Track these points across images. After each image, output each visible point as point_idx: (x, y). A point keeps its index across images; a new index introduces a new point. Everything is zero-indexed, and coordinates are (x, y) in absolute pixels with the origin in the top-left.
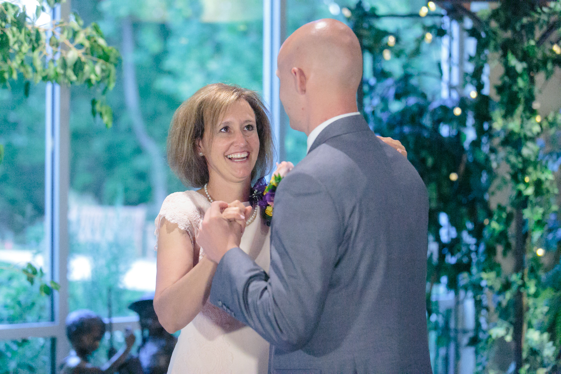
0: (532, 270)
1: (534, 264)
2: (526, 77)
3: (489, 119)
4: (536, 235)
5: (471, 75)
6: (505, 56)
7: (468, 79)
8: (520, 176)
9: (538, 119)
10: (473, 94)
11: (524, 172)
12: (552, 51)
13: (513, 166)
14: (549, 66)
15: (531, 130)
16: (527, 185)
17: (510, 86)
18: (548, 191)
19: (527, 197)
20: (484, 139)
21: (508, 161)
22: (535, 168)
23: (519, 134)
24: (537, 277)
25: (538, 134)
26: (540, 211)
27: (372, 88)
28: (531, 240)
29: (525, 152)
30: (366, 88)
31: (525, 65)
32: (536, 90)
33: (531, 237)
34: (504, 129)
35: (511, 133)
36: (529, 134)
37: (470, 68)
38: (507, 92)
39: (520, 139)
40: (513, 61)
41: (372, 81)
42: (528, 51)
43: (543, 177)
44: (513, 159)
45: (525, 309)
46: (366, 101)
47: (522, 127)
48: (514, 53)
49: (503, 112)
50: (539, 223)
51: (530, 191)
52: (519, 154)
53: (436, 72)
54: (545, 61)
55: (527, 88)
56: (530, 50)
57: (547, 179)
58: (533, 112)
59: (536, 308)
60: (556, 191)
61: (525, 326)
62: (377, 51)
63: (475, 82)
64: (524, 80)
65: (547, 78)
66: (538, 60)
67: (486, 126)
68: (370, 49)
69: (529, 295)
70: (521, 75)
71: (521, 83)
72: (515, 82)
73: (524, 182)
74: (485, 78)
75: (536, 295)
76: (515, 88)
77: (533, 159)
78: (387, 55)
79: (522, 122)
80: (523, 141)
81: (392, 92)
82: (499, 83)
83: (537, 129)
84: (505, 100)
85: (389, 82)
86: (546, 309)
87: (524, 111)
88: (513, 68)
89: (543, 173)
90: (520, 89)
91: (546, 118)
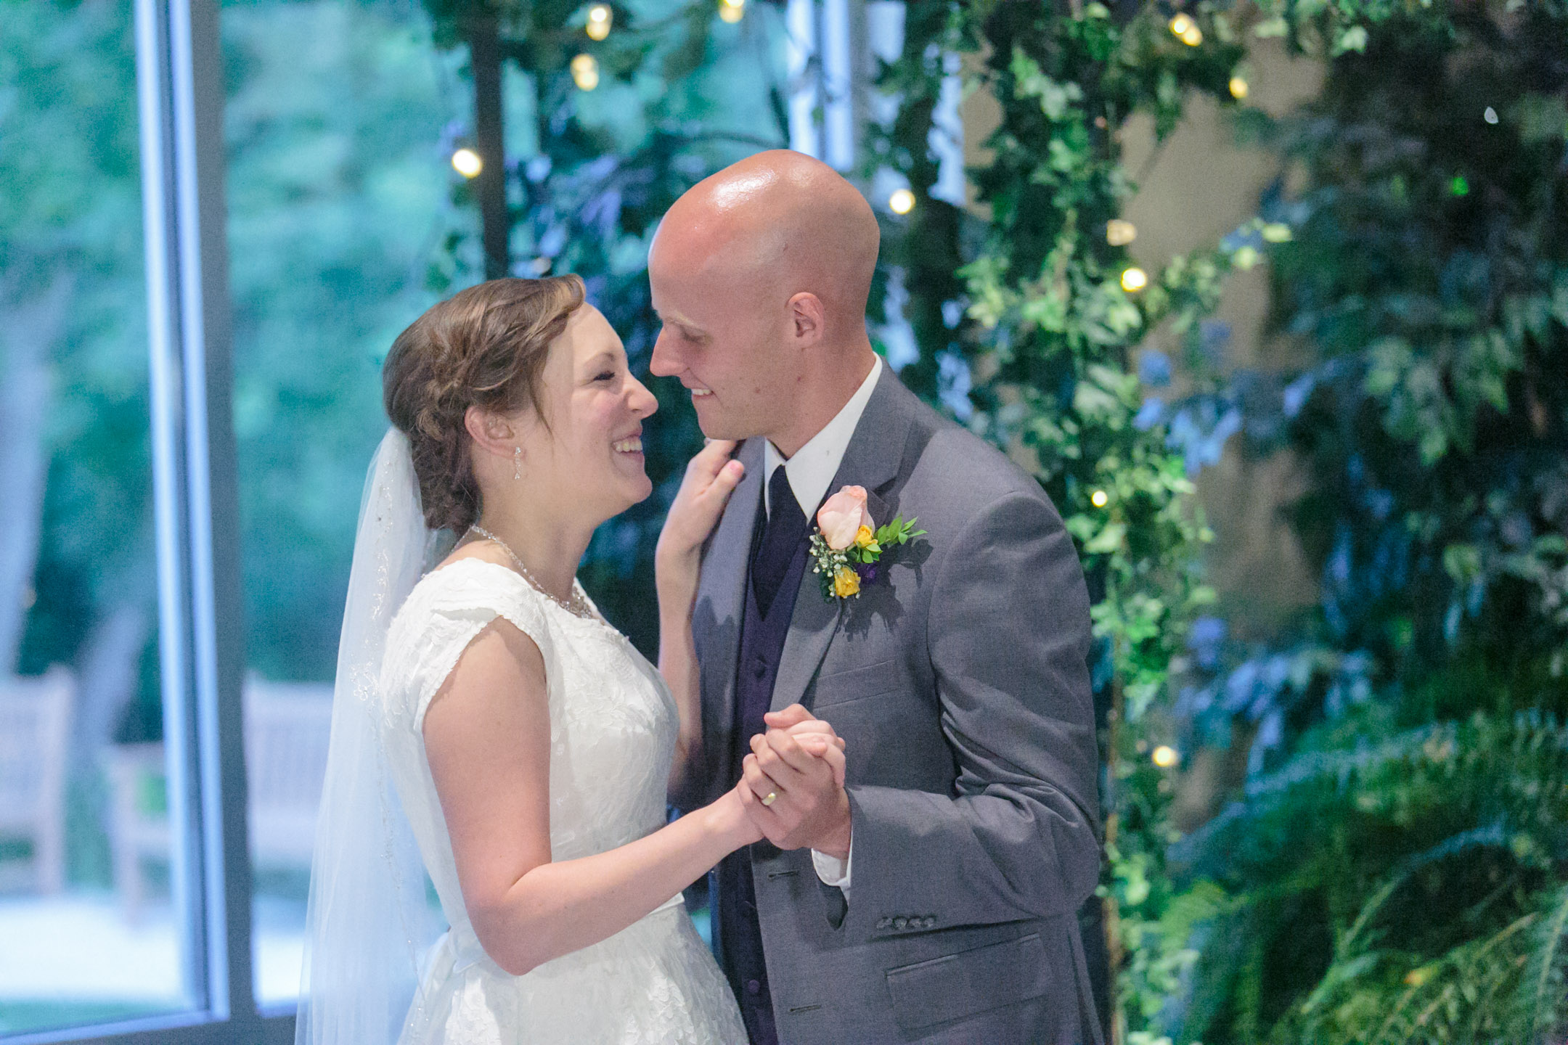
0: (1135, 822)
1: (1136, 797)
2: (1078, 134)
3: (958, 289)
4: (1141, 694)
5: (891, 130)
6: (1001, 61)
7: (881, 146)
8: (1073, 490)
9: (1134, 279)
10: (902, 202)
11: (1085, 471)
12: (1171, 36)
13: (1047, 453)
14: (1167, 90)
15: (1103, 323)
16: (1101, 517)
17: (1026, 169)
18: (1177, 537)
19: (1104, 558)
20: (948, 364)
21: (1030, 437)
22: (1126, 456)
23: (1063, 336)
24: (1151, 845)
25: (1136, 335)
26: (1153, 607)
27: (537, 194)
28: (1123, 713)
29: (1087, 400)
30: (516, 195)
31: (1074, 91)
32: (1119, 177)
33: (1125, 700)
34: (1009, 323)
35: (1038, 336)
36: (1098, 336)
37: (887, 107)
38: (1015, 192)
39: (1067, 353)
40: (1031, 80)
41: (539, 169)
42: (1081, 39)
43: (1155, 487)
44: (1045, 428)
45: (1116, 958)
46: (520, 241)
47: (1071, 312)
48: (1035, 52)
49: (1004, 263)
50: (1151, 652)
51: (1111, 539)
52: (1067, 410)
53: (768, 130)
54: (1149, 73)
55: (1085, 174)
56: (1088, 35)
57: (1169, 493)
58: (1114, 257)
59: (1154, 955)
60: (1206, 535)
61: (1119, 1022)
62: (549, 59)
63: (905, 159)
64: (1071, 145)
65: (1161, 133)
66: (1126, 68)
67: (951, 314)
68: (525, 57)
69: (1126, 912)
70: (1061, 128)
71: (1062, 156)
72: (1045, 154)
73: (1090, 510)
74: (939, 142)
75: (1150, 910)
76: (1041, 176)
77: (1116, 424)
78: (585, 71)
79: (1074, 293)
80: (1078, 363)
81: (611, 203)
82: (987, 159)
83: (1125, 317)
84: (1009, 219)
85: (602, 167)
86: (1189, 957)
87: (1078, 256)
88: (1033, 103)
89: (1155, 470)
90: (1060, 175)
91: (1158, 278)
